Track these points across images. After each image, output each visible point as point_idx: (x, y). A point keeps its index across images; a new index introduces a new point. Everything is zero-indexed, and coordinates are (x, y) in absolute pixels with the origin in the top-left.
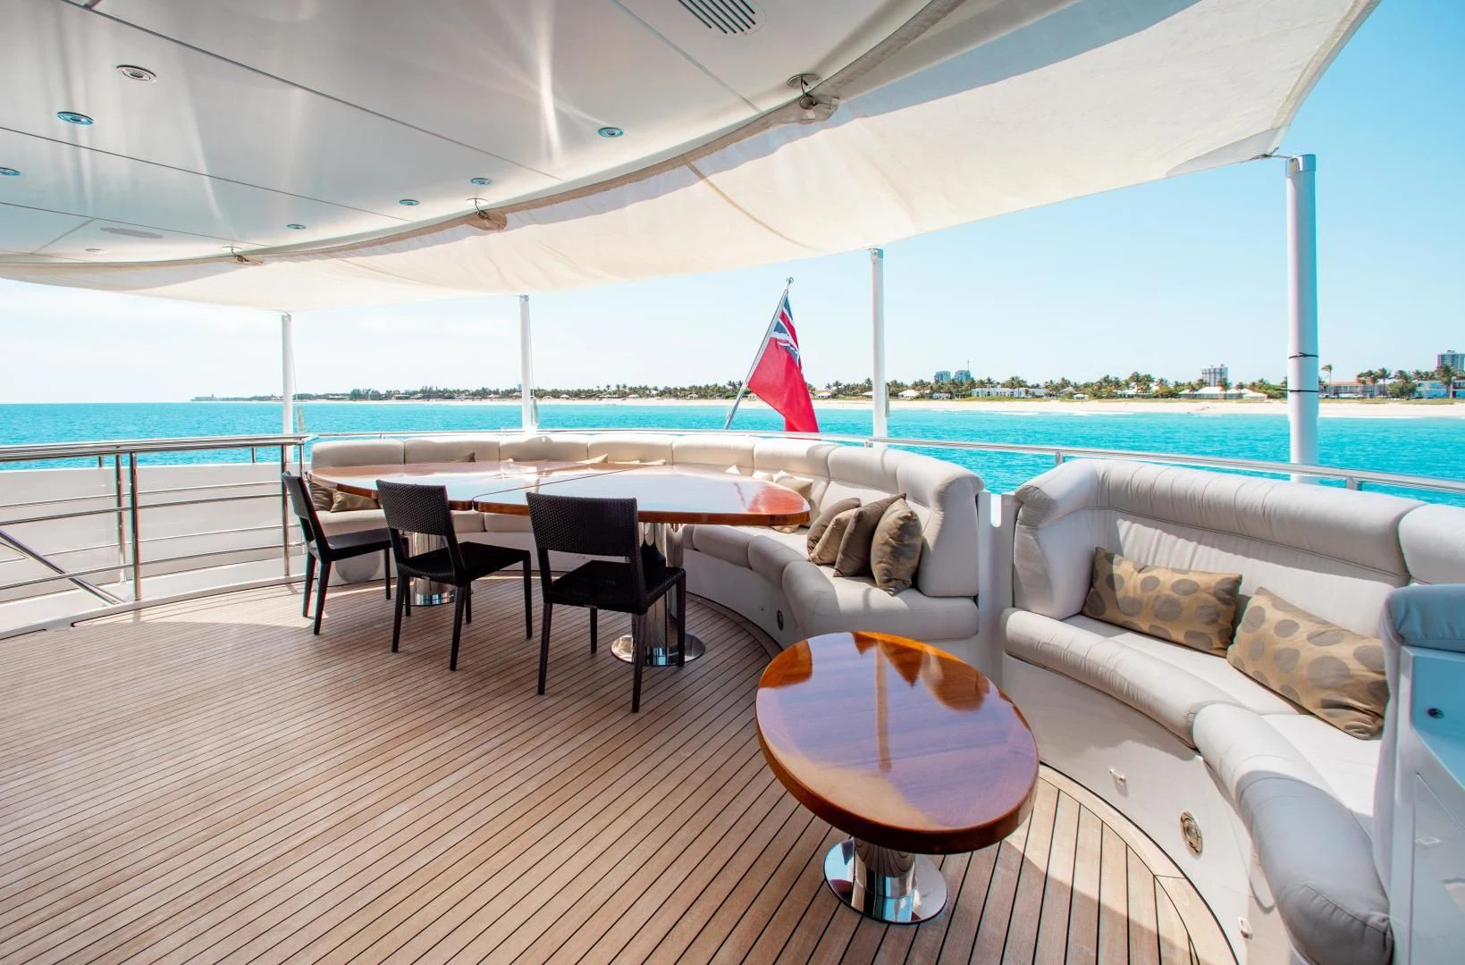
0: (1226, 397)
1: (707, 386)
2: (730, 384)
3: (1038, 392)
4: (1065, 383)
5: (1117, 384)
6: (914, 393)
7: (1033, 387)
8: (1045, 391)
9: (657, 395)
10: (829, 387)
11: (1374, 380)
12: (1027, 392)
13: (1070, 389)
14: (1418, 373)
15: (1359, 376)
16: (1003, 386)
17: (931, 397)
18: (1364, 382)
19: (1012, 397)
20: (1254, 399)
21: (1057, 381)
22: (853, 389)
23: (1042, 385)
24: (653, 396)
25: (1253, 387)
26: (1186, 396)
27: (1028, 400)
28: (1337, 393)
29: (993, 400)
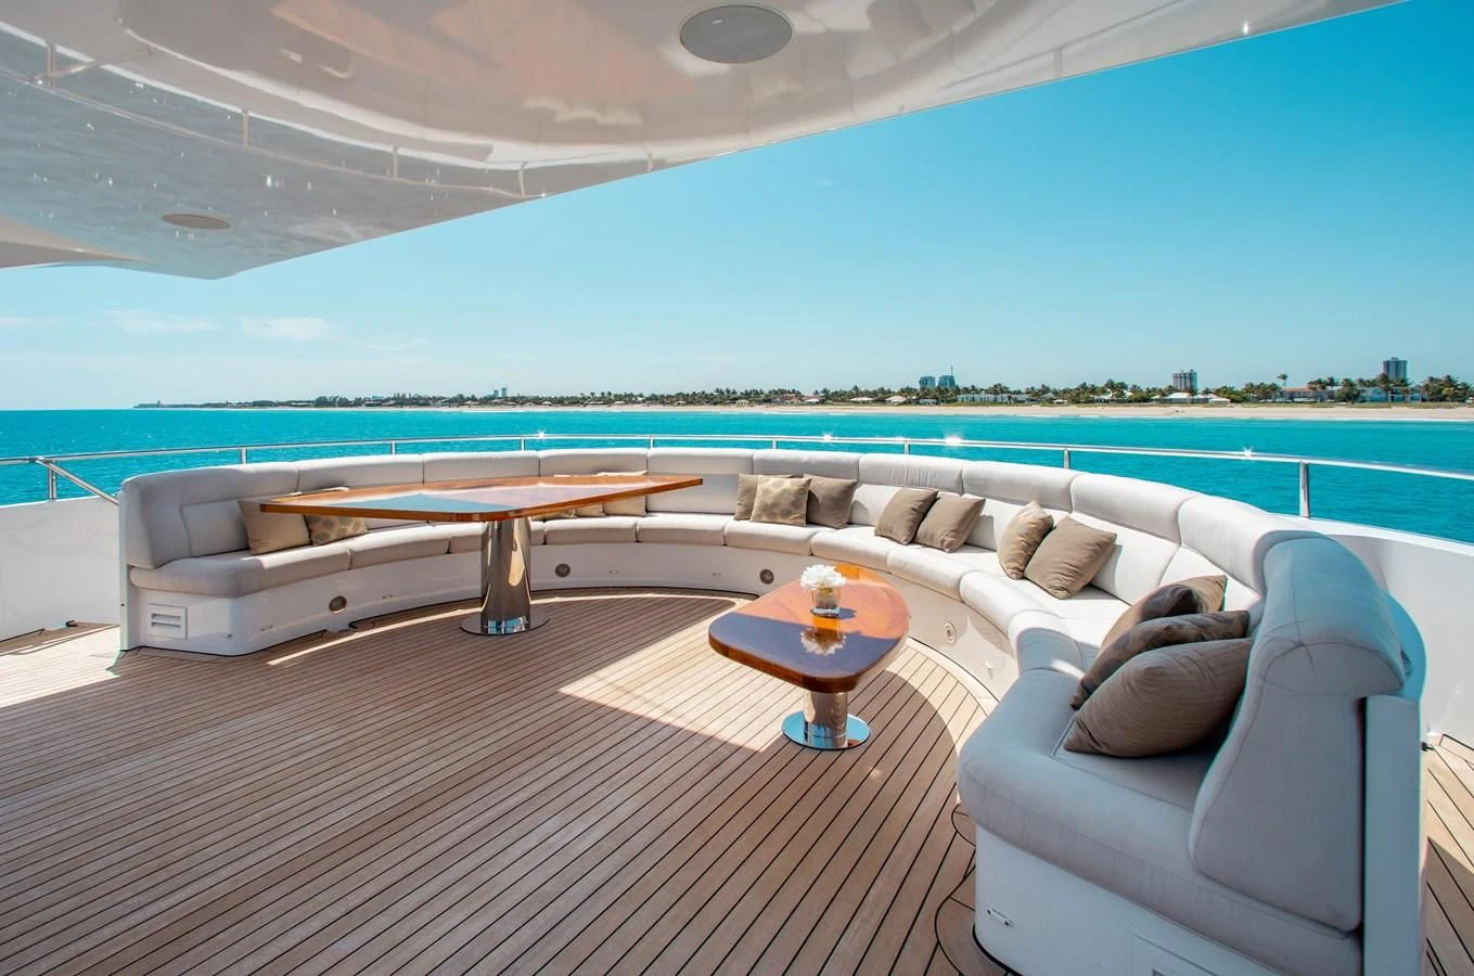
0: (1194, 402)
1: (694, 393)
3: (1020, 397)
4: (1045, 390)
5: (1094, 390)
6: (901, 399)
7: (1015, 393)
8: (1027, 396)
9: (643, 401)
11: (1324, 388)
12: (1009, 398)
13: (1050, 395)
14: (1361, 381)
15: (1311, 383)
17: (917, 403)
18: (1314, 389)
19: (995, 403)
20: (1218, 404)
21: (1038, 387)
22: (841, 395)
23: (1023, 391)
24: (639, 403)
25: (1217, 392)
26: (1157, 400)
27: (1010, 404)
28: (1291, 398)
29: (977, 405)
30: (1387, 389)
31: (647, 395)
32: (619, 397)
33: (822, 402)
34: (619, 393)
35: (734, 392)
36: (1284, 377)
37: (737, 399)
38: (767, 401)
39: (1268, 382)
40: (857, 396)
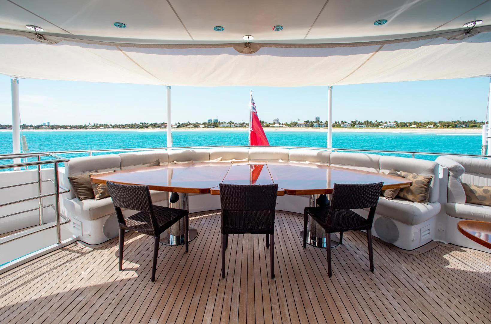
0: (280, 127)
1: (132, 124)
2: (141, 123)
3: (237, 125)
4: (244, 123)
6: (203, 126)
7: (236, 124)
8: (239, 125)
9: (112, 127)
10: (176, 124)
11: (307, 123)
12: (234, 125)
13: (245, 125)
14: (314, 121)
15: (304, 122)
16: (228, 124)
17: (208, 127)
19: (230, 127)
20: (285, 127)
21: (242, 122)
22: (184, 125)
23: (238, 123)
24: (110, 128)
25: (285, 124)
26: (271, 126)
27: (234, 128)
28: (300, 126)
29: (225, 128)
30: (319, 124)
31: (113, 125)
32: (101, 126)
33: (178, 127)
34: (101, 124)
35: (147, 124)
36: (299, 120)
37: (148, 126)
38: (159, 127)
39: (296, 122)
40: (189, 125)
